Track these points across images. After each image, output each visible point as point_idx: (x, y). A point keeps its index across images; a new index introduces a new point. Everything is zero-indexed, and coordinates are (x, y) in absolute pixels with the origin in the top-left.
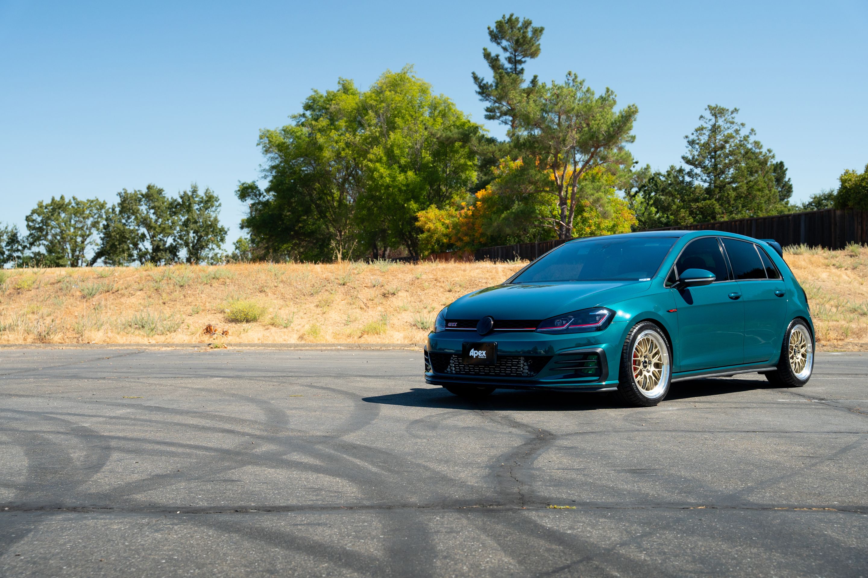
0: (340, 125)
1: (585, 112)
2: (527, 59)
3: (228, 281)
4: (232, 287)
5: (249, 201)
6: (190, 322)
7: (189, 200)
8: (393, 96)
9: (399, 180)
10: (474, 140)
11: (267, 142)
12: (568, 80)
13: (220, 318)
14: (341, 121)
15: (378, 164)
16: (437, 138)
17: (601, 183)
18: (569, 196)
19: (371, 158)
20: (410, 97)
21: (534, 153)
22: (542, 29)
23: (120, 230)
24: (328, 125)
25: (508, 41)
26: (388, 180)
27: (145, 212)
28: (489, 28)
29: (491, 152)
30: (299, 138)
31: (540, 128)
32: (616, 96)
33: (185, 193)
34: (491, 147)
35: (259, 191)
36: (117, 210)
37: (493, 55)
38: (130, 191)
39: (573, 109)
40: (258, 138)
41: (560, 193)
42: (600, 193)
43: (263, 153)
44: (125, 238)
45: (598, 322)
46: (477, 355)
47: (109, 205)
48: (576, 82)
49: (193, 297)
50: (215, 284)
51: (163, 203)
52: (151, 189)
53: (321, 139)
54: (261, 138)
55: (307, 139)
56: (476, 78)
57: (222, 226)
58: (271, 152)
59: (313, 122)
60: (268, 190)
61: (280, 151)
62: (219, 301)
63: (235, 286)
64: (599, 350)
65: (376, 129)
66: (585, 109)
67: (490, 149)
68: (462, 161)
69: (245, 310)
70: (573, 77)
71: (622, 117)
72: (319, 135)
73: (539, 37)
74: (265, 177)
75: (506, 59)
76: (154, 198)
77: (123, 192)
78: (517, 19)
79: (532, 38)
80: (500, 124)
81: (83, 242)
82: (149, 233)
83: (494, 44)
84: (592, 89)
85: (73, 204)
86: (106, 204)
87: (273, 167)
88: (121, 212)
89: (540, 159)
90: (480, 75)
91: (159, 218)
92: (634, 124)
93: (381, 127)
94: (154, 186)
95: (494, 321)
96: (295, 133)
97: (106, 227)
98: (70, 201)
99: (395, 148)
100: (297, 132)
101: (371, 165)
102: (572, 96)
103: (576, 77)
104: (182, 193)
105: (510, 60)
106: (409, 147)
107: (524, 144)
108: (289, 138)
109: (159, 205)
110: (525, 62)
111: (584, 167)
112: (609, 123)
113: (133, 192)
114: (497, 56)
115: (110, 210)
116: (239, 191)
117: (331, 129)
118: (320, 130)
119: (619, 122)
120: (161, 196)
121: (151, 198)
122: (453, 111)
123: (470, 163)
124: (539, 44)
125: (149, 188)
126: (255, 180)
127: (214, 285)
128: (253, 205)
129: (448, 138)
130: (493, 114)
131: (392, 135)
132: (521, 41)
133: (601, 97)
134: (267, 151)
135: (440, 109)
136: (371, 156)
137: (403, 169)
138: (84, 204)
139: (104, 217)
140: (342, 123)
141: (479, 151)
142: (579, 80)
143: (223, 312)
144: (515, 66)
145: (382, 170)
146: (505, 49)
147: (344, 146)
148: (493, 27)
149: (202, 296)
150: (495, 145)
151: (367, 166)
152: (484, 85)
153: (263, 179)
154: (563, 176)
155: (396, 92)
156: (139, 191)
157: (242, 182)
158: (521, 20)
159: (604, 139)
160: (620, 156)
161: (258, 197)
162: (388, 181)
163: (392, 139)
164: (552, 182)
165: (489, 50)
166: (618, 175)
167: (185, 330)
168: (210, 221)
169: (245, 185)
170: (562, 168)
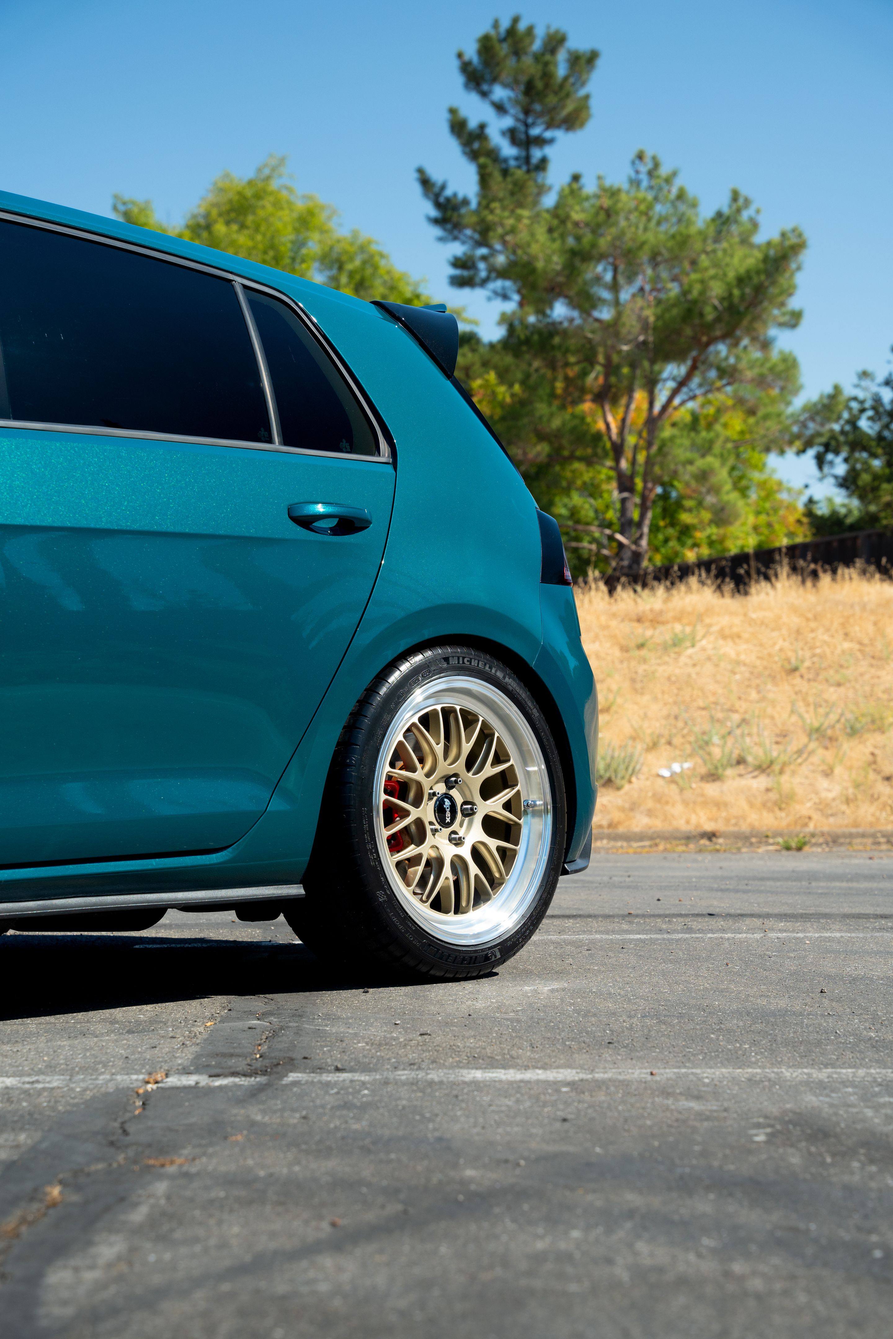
1: (671, 250)
2: (559, 134)
8: (235, 236)
12: (637, 172)
17: (712, 434)
18: (640, 469)
20: (269, 235)
21: (551, 363)
22: (591, 58)
25: (505, 85)
28: (460, 55)
31: (566, 297)
32: (758, 211)
37: (473, 124)
39: (643, 244)
41: (617, 460)
42: (709, 459)
48: (658, 177)
56: (425, 182)
66: (670, 244)
70: (650, 165)
71: (766, 259)
73: (584, 77)
75: (503, 133)
78: (530, 31)
79: (566, 79)
80: (489, 299)
83: (474, 98)
84: (692, 191)
89: (567, 379)
90: (437, 176)
92: (799, 278)
102: (642, 213)
103: (656, 165)
105: (512, 135)
107: (527, 341)
110: (551, 141)
111: (675, 392)
112: (731, 275)
114: (482, 127)
119: (758, 272)
122: (382, 271)
124: (587, 97)
130: (471, 272)
132: (539, 85)
133: (719, 214)
135: (349, 267)
142: (664, 171)
144: (528, 150)
146: (500, 108)
148: (471, 52)
150: (474, 350)
152: (448, 200)
154: (624, 420)
155: (243, 226)
158: (540, 32)
159: (718, 320)
160: (768, 365)
164: (597, 437)
165: (464, 112)
166: (760, 413)
170: (623, 401)
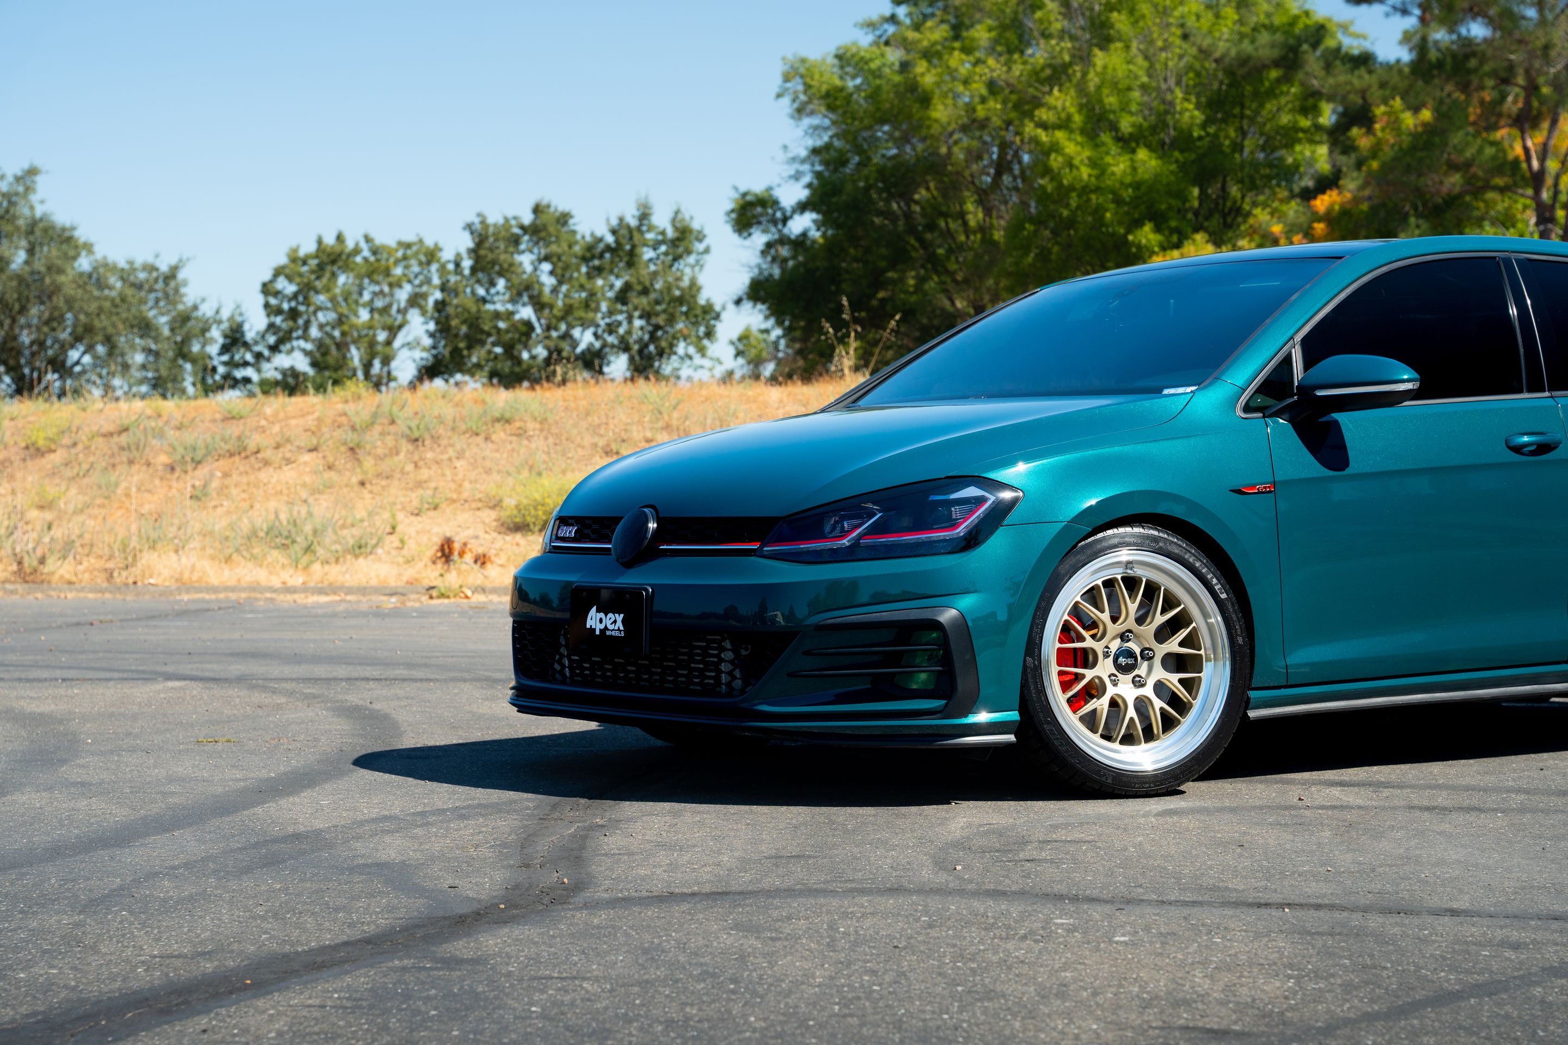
0: (973, 39)
3: (531, 426)
4: (538, 444)
5: (759, 239)
6: (412, 531)
7: (631, 238)
9: (1113, 174)
10: (1312, 61)
11: (800, 88)
13: (487, 521)
14: (978, 27)
15: (1060, 135)
16: (1216, 61)
19: (1044, 117)
21: (1465, 87)
23: (469, 312)
24: (946, 39)
26: (1085, 172)
27: (528, 268)
29: (1356, 92)
30: (877, 74)
31: (1485, 16)
33: (621, 220)
34: (1360, 77)
35: (783, 210)
36: (467, 264)
38: (494, 218)
40: (778, 80)
41: (1537, 191)
43: (792, 117)
44: (482, 331)
45: (955, 526)
46: (602, 626)
47: (447, 255)
49: (434, 467)
50: (500, 434)
51: (570, 247)
52: (542, 212)
53: (926, 75)
54: (787, 78)
55: (897, 78)
57: (708, 300)
58: (812, 113)
59: (912, 35)
60: (802, 207)
61: (831, 108)
62: (496, 477)
63: (546, 438)
64: (947, 616)
65: (1063, 44)
67: (1356, 82)
68: (1285, 119)
69: (547, 500)
72: (921, 67)
74: (797, 177)
76: (550, 235)
77: (477, 220)
81: (389, 343)
82: (539, 319)
85: (366, 253)
86: (440, 250)
87: (815, 151)
88: (474, 270)
89: (1482, 103)
91: (560, 283)
93: (1073, 38)
94: (548, 206)
95: (659, 520)
96: (867, 63)
97: (440, 306)
98: (357, 244)
99: (1106, 91)
100: (871, 60)
101: (1043, 136)
104: (614, 222)
106: (1144, 87)
107: (1440, 65)
108: (854, 77)
109: (559, 251)
113: (501, 221)
115: (451, 267)
116: (732, 211)
117: (953, 49)
118: (929, 55)
120: (565, 229)
121: (543, 234)
123: (1305, 123)
125: (537, 210)
126: (774, 184)
127: (494, 437)
128: (769, 245)
129: (1244, 61)
131: (1100, 58)
134: (800, 111)
136: (1043, 114)
137: (1128, 143)
138: (390, 252)
139: (436, 281)
140: (981, 34)
141: (1324, 91)
143: (496, 505)
145: (1070, 148)
147: (984, 91)
149: (458, 464)
150: (1370, 72)
151: (1035, 140)
153: (792, 182)
154: (1545, 145)
156: (515, 218)
157: (743, 189)
161: (780, 226)
162: (1085, 176)
163: (1099, 69)
164: (1516, 164)
167: (394, 552)
168: (678, 288)
169: (749, 198)
170: (1546, 125)
